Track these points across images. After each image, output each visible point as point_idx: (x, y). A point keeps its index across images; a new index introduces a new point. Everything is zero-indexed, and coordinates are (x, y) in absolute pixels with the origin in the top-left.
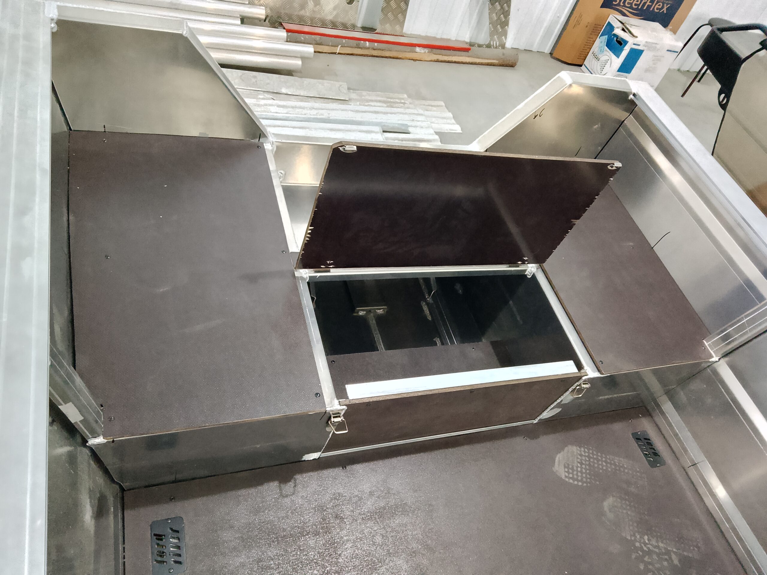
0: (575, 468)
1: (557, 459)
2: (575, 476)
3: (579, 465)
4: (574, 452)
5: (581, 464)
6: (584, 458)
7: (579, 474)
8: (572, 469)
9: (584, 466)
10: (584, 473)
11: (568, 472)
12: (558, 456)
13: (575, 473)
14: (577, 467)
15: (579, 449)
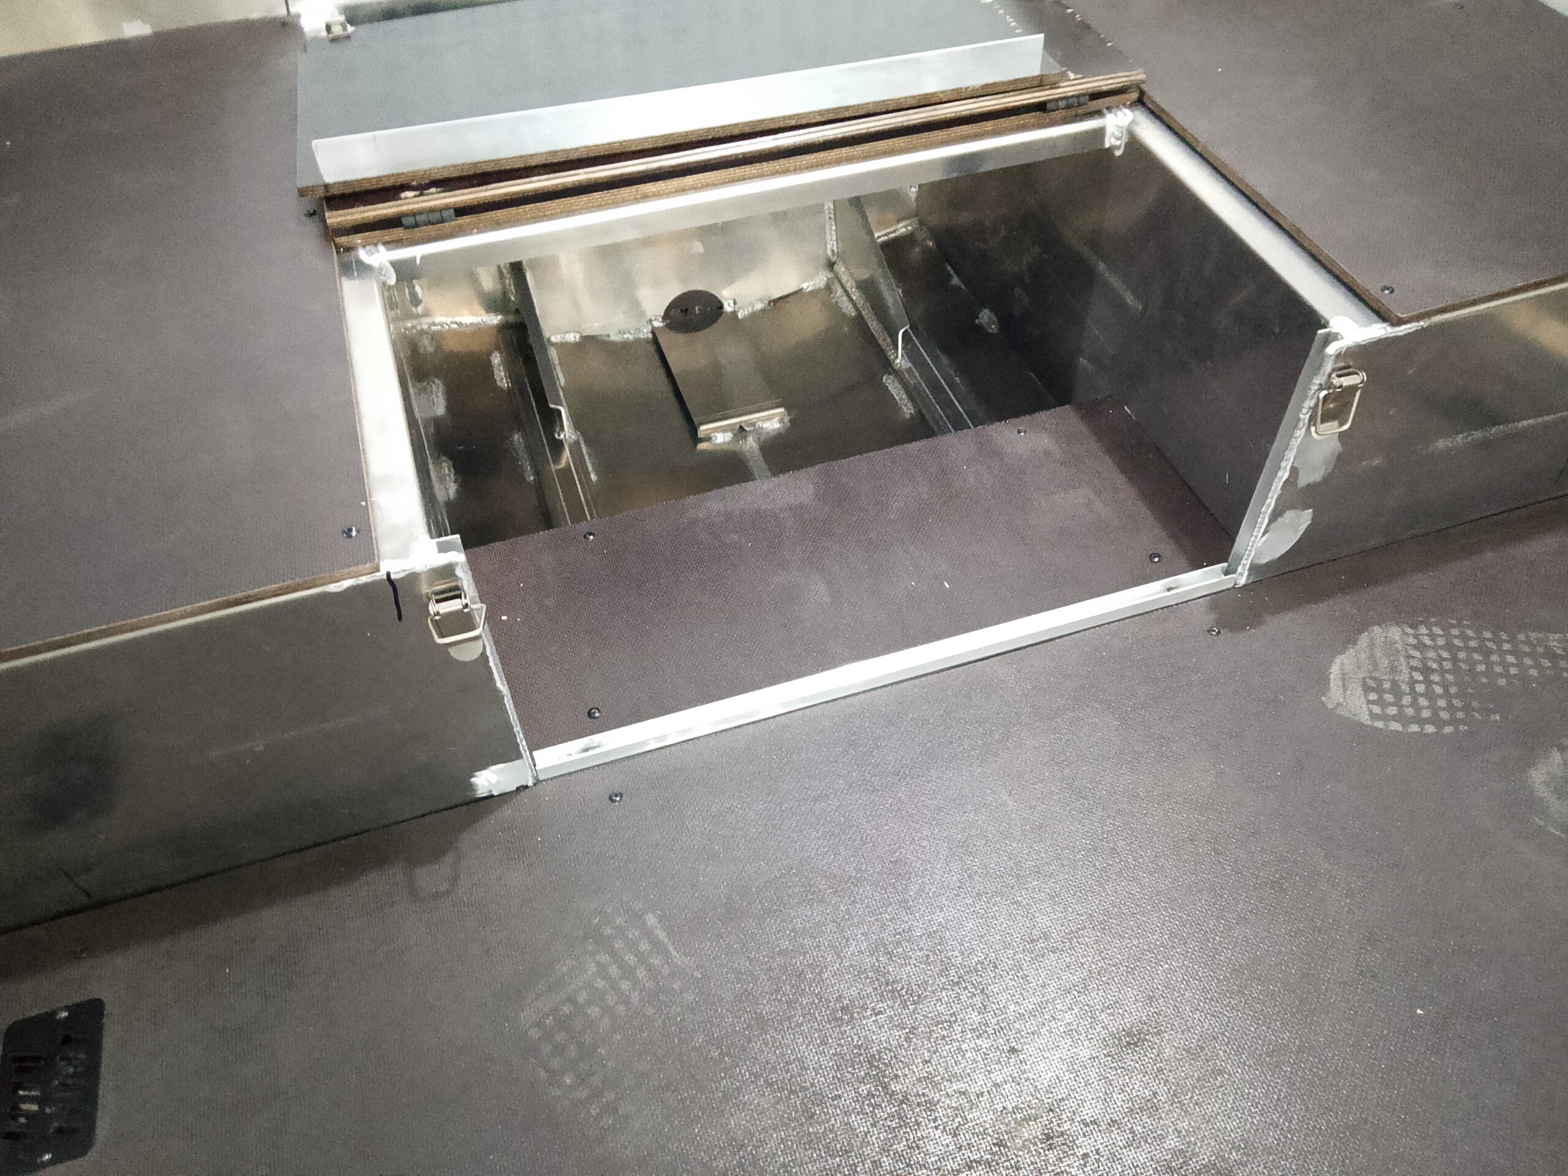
0: (1405, 688)
1: (1335, 670)
2: (1410, 711)
3: (1418, 676)
4: (1393, 643)
5: (1426, 671)
6: (1431, 654)
7: (1423, 702)
8: (1395, 689)
9: (1436, 678)
10: (1441, 696)
11: (1380, 702)
12: (1338, 660)
13: (1407, 700)
14: (1412, 683)
15: (1409, 630)
